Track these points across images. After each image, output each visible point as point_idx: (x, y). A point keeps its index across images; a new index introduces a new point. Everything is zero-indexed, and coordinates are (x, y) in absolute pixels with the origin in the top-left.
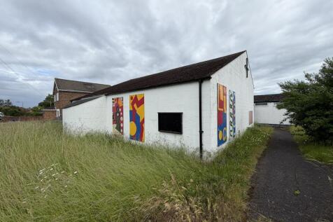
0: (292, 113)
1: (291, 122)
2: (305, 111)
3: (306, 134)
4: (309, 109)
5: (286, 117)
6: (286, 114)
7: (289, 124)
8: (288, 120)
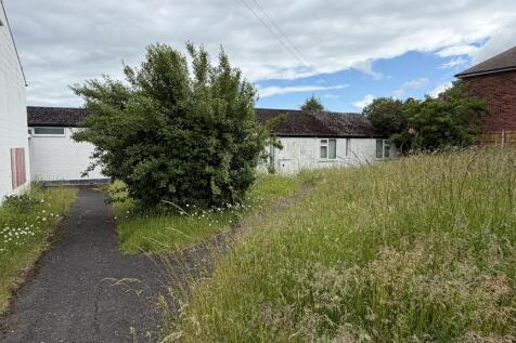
0: (105, 153)
1: (104, 172)
2: (125, 146)
3: (130, 195)
4: (131, 141)
5: (94, 161)
6: (96, 156)
7: (103, 177)
8: (99, 168)
